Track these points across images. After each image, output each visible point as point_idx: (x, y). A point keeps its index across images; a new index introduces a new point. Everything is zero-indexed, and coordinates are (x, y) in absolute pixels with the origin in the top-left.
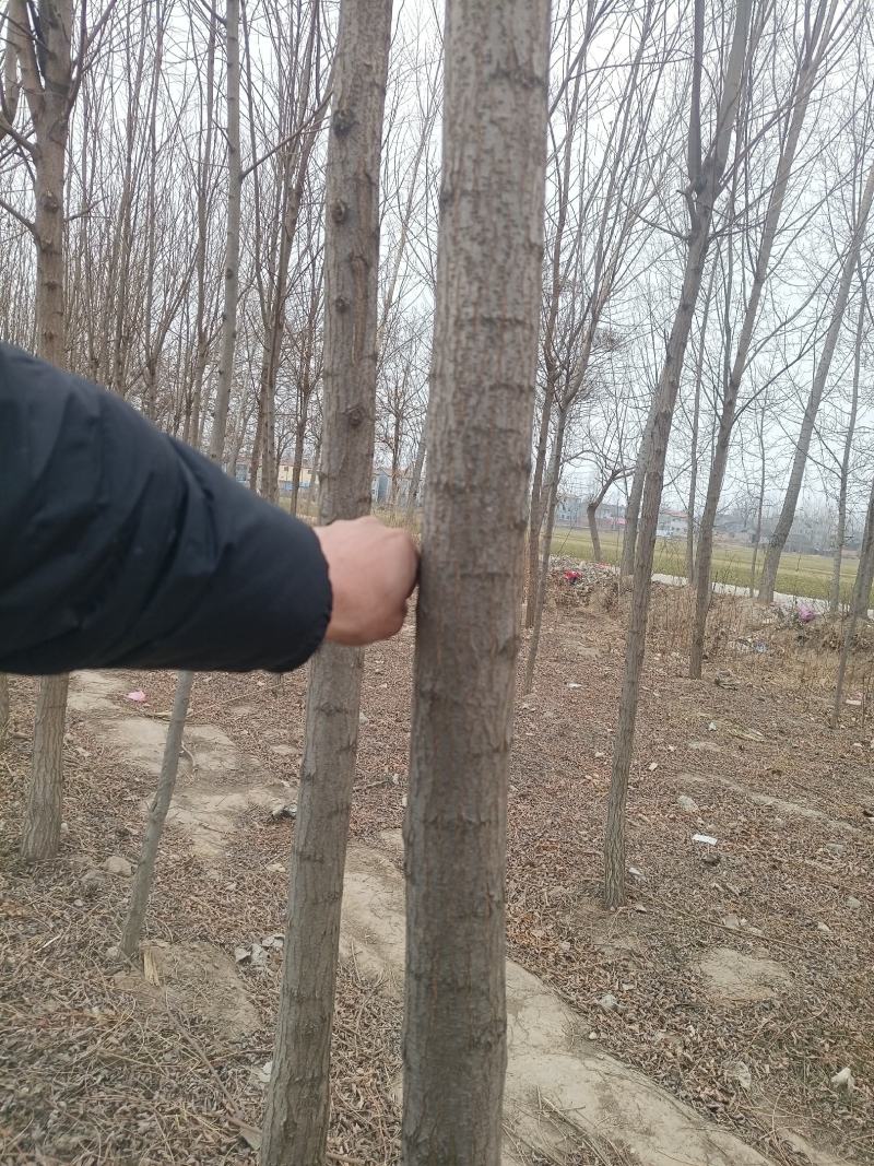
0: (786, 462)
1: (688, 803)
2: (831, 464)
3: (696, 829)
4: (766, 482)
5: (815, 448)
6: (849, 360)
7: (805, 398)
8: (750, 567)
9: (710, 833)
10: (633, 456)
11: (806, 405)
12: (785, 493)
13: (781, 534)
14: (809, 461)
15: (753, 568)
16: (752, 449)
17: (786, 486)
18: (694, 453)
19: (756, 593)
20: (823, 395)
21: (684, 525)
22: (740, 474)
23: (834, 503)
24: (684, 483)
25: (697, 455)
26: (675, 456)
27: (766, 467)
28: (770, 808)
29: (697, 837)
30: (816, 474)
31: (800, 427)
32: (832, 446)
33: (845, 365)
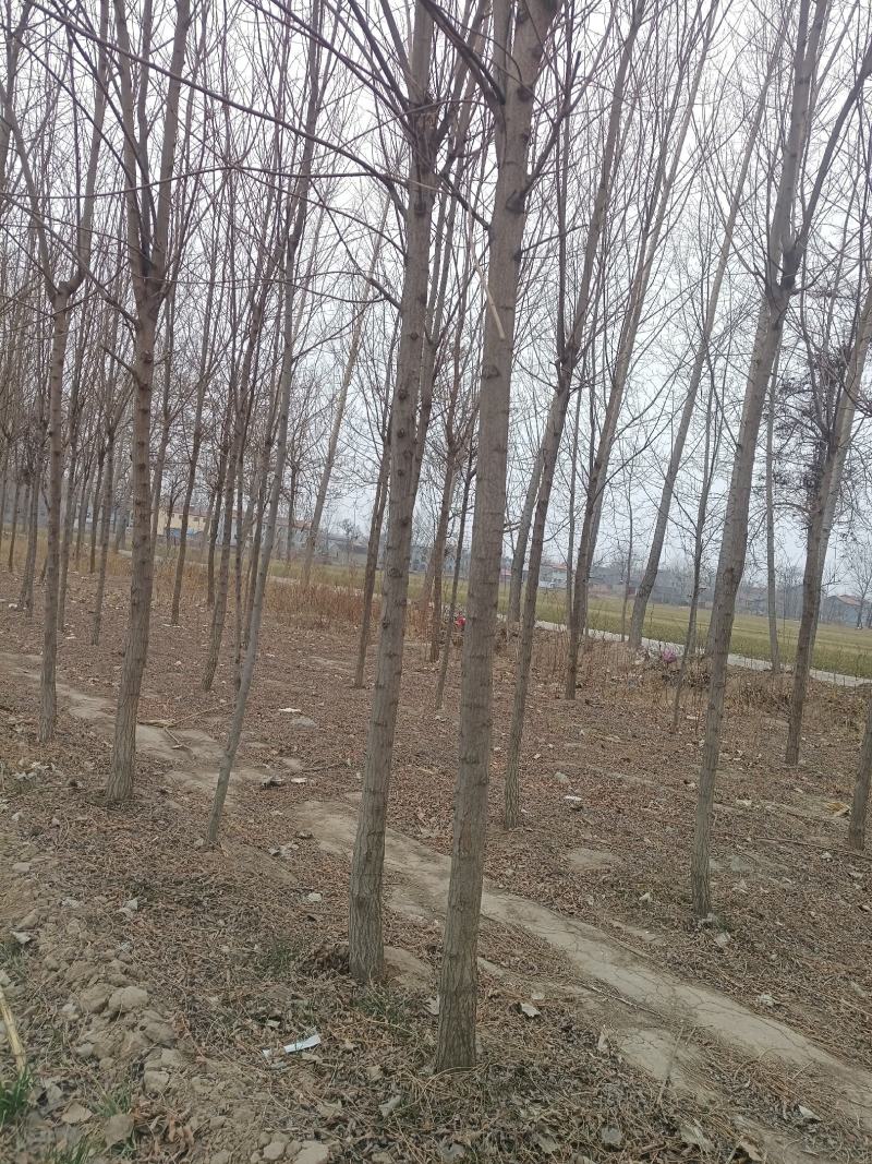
0: (650, 522)
1: (563, 778)
2: (687, 524)
3: (567, 793)
4: (634, 539)
5: (674, 510)
6: (701, 434)
7: (665, 467)
8: (620, 615)
9: (576, 795)
10: (518, 513)
11: (666, 473)
12: (650, 548)
13: (647, 585)
14: (669, 522)
15: (624, 616)
16: (621, 509)
17: (651, 542)
18: (571, 511)
19: (627, 638)
20: (680, 465)
21: (564, 577)
22: (612, 532)
23: (691, 559)
24: (564, 538)
25: (575, 513)
26: (555, 515)
27: (634, 526)
28: (620, 780)
29: (567, 797)
30: (676, 533)
31: (661, 491)
32: (689, 509)
33: (699, 439)
